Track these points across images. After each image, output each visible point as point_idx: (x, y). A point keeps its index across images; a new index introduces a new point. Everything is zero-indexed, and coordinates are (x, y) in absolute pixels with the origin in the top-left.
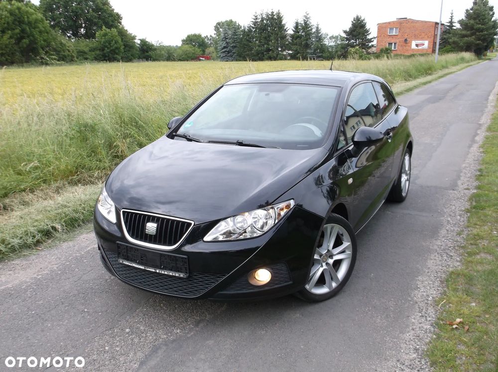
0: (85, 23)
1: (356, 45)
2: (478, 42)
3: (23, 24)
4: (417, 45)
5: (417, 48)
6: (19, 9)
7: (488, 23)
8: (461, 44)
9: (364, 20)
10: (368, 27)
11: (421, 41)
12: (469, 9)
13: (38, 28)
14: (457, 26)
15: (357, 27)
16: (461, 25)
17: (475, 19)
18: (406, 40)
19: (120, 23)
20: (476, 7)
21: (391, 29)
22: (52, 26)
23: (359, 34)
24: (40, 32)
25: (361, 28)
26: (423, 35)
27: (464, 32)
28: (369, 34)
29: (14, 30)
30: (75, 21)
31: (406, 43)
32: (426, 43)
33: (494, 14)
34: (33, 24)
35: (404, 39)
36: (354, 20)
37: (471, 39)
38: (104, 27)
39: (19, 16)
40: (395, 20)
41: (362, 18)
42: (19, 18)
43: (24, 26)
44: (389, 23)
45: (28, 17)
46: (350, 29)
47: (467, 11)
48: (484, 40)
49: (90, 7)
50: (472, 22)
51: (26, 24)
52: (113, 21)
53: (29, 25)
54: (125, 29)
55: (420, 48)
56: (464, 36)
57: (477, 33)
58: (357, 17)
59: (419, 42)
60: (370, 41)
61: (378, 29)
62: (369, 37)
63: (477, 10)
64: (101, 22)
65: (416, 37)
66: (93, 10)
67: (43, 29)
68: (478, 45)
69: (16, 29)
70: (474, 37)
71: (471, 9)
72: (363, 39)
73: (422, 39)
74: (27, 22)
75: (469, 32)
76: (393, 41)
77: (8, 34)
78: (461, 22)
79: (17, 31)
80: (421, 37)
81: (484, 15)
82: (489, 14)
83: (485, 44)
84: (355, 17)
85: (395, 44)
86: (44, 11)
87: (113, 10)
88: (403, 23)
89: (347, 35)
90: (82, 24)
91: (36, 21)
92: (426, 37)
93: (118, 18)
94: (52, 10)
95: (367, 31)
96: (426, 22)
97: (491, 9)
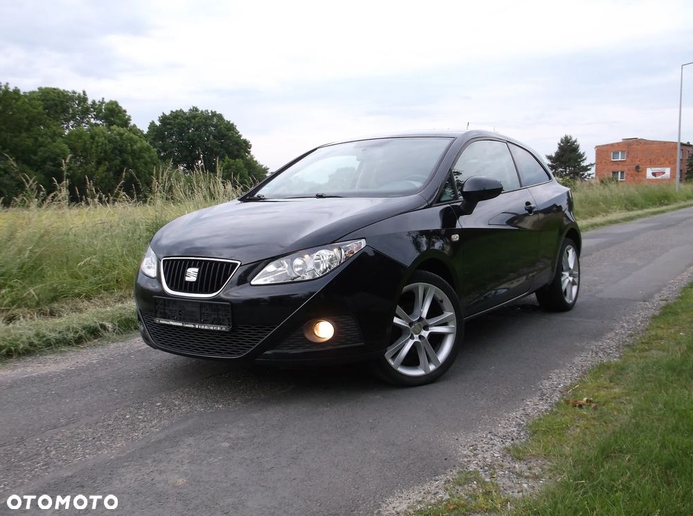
0: (204, 153)
1: (566, 175)
3: (125, 153)
4: (654, 174)
5: (654, 177)
6: (121, 135)
9: (575, 141)
10: (581, 150)
11: (659, 169)
13: (143, 158)
15: (566, 151)
18: (637, 168)
19: (249, 153)
21: (616, 153)
22: (161, 158)
23: (570, 159)
24: (146, 163)
25: (571, 153)
26: (662, 159)
28: (584, 160)
29: (113, 160)
30: (191, 152)
31: (638, 172)
32: (668, 171)
34: (136, 155)
35: (634, 167)
36: (562, 142)
38: (227, 158)
39: (120, 143)
40: (621, 141)
41: (574, 139)
42: (121, 146)
43: (126, 156)
44: (612, 145)
45: (132, 146)
46: (557, 154)
49: (211, 133)
51: (128, 154)
52: (238, 151)
53: (133, 154)
54: (255, 159)
55: (659, 177)
58: (566, 137)
59: (656, 170)
60: (586, 169)
61: (597, 154)
62: (584, 164)
64: (223, 151)
65: (652, 163)
66: (215, 137)
67: (149, 160)
69: (116, 159)
72: (575, 167)
73: (662, 165)
74: (130, 151)
76: (619, 168)
77: (105, 165)
79: (117, 162)
80: (659, 163)
84: (563, 136)
85: (622, 173)
86: (153, 139)
87: (240, 136)
88: (630, 145)
89: (552, 162)
90: (199, 154)
91: (142, 150)
92: (667, 162)
93: (245, 146)
94: (163, 138)
95: (581, 156)
96: (665, 143)
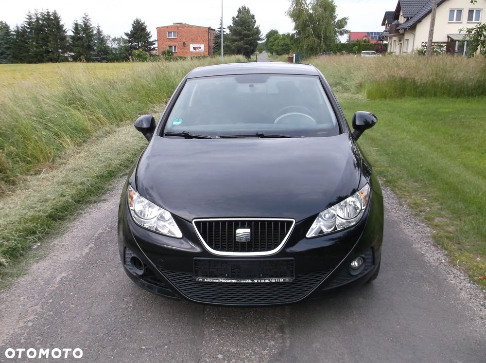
1: (140, 47)
2: (246, 46)
4: (194, 48)
5: (194, 51)
7: (252, 29)
8: (233, 48)
9: (144, 23)
10: (148, 30)
11: (198, 45)
12: (235, 17)
14: (228, 31)
15: (138, 30)
16: (231, 30)
17: (241, 26)
18: (184, 43)
20: (241, 15)
21: (170, 33)
23: (141, 36)
25: (142, 31)
26: (199, 39)
27: (234, 37)
28: (150, 37)
31: (185, 46)
32: (202, 46)
33: (255, 21)
35: (182, 43)
36: (134, 23)
37: (241, 43)
40: (172, 24)
41: (142, 22)
44: (167, 27)
46: (131, 32)
47: (234, 18)
48: (251, 45)
50: (239, 28)
55: (197, 51)
56: (234, 41)
57: (245, 38)
58: (137, 20)
59: (196, 45)
60: (152, 43)
61: (158, 33)
62: (151, 40)
63: (242, 18)
65: (193, 41)
68: (246, 48)
70: (242, 41)
71: (237, 17)
72: (145, 42)
73: (199, 42)
75: (238, 37)
76: (172, 44)
78: (230, 28)
80: (197, 41)
81: (249, 23)
82: (252, 21)
83: (252, 48)
84: (135, 19)
85: (175, 47)
88: (179, 28)
89: (128, 38)
92: (202, 41)
95: (148, 34)
96: (200, 27)
97: (253, 17)
